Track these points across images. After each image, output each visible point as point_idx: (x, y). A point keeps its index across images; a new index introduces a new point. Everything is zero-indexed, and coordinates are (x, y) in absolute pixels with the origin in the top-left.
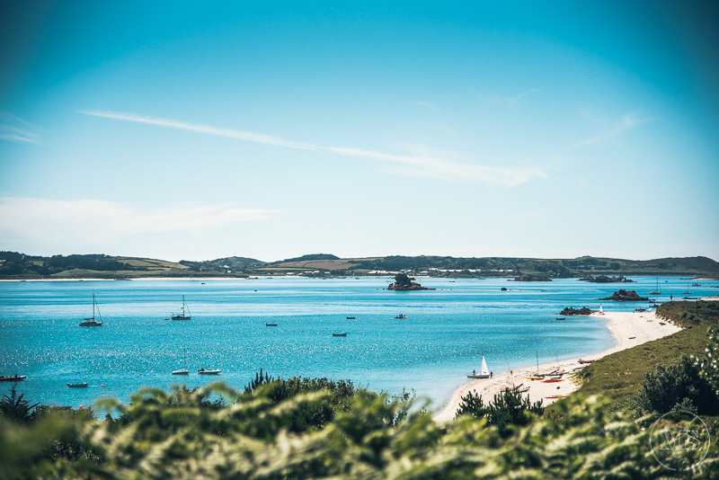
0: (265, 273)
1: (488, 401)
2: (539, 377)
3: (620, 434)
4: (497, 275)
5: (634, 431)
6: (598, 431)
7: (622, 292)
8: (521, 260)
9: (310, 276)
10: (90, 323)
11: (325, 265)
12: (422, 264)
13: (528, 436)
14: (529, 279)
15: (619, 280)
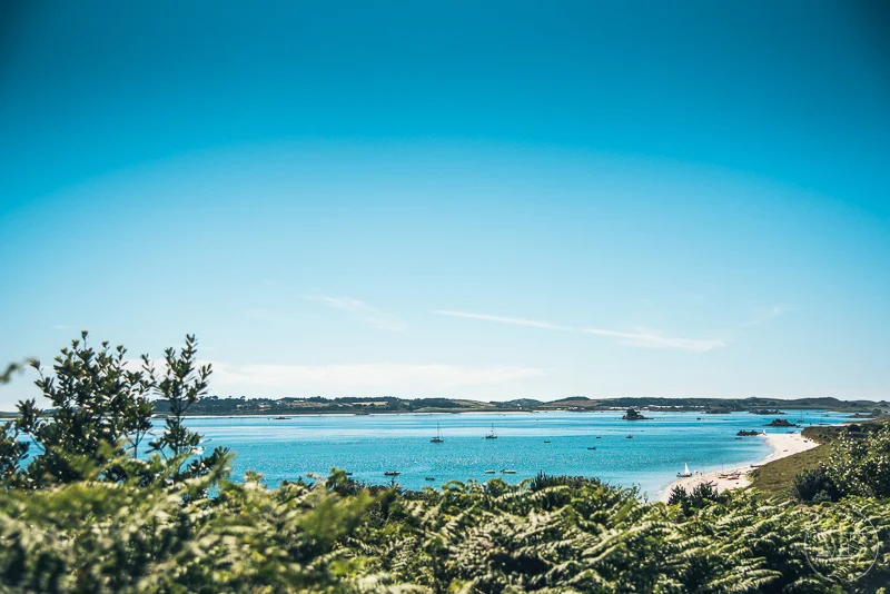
0: (543, 409)
1: (689, 492)
2: (724, 476)
3: (766, 514)
4: (694, 410)
5: (777, 512)
6: (753, 512)
7: (778, 420)
8: (710, 400)
9: (572, 410)
10: (436, 440)
11: (581, 403)
12: (645, 402)
13: (704, 514)
14: (715, 412)
15: (776, 413)
